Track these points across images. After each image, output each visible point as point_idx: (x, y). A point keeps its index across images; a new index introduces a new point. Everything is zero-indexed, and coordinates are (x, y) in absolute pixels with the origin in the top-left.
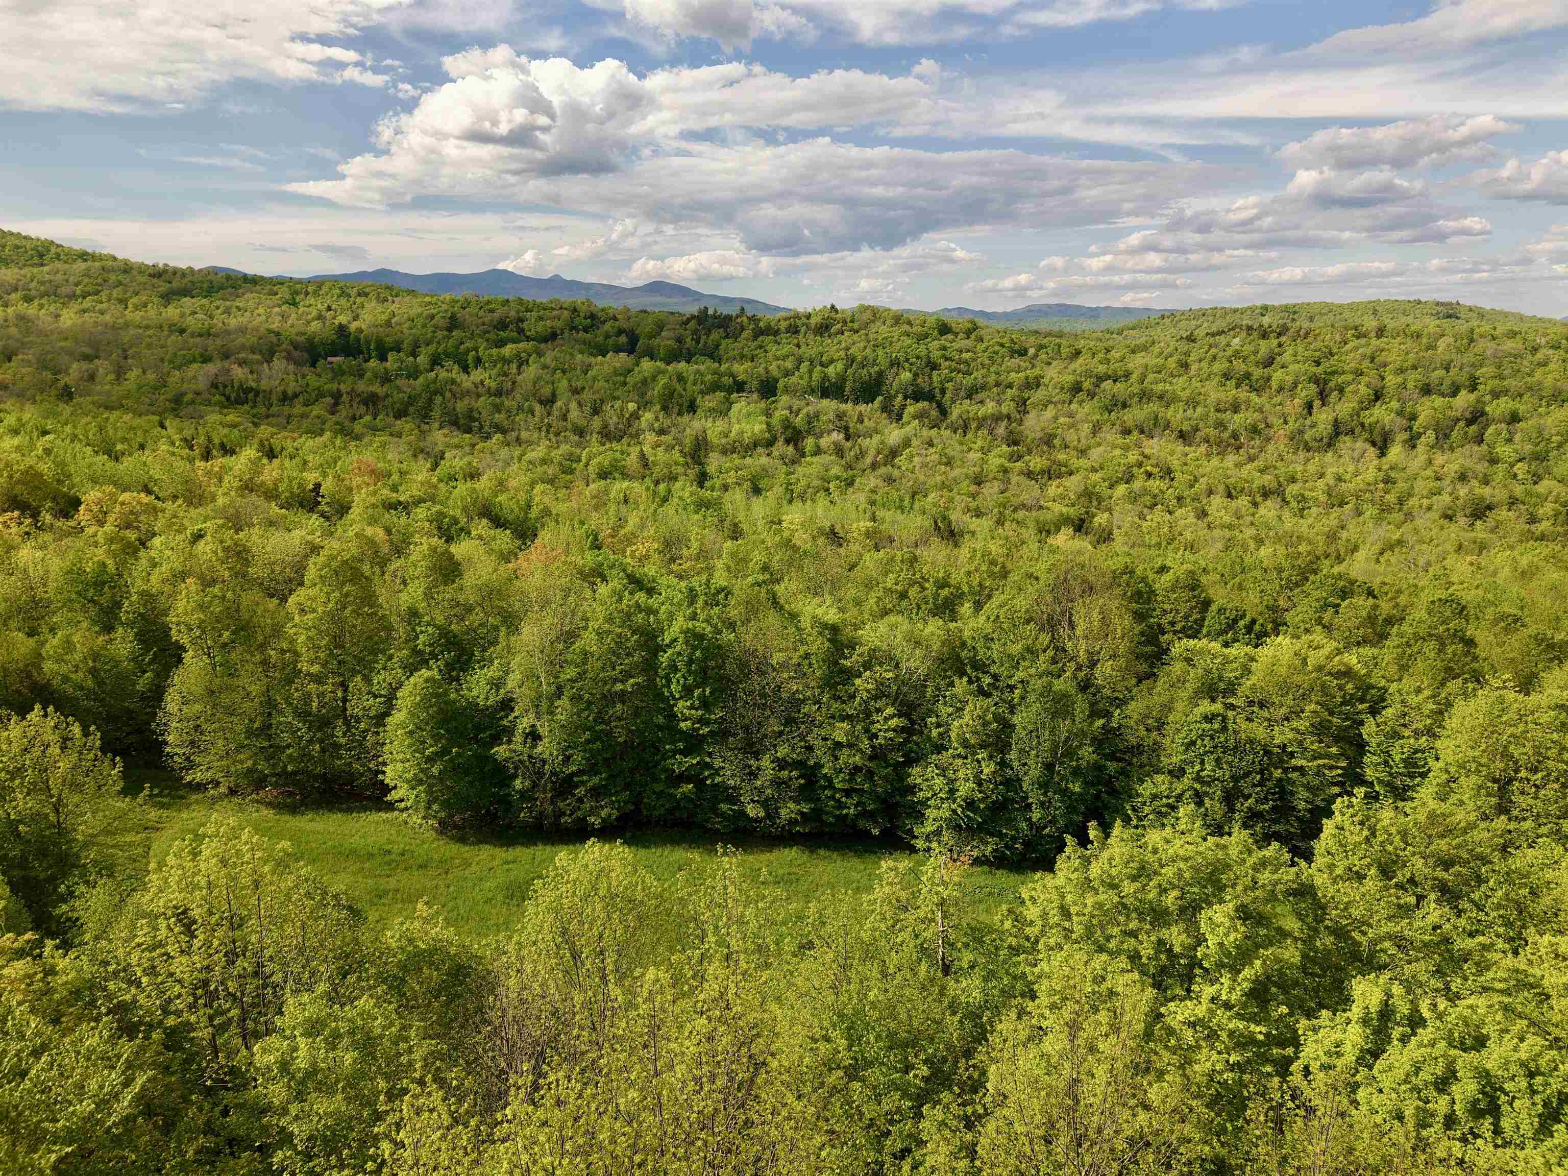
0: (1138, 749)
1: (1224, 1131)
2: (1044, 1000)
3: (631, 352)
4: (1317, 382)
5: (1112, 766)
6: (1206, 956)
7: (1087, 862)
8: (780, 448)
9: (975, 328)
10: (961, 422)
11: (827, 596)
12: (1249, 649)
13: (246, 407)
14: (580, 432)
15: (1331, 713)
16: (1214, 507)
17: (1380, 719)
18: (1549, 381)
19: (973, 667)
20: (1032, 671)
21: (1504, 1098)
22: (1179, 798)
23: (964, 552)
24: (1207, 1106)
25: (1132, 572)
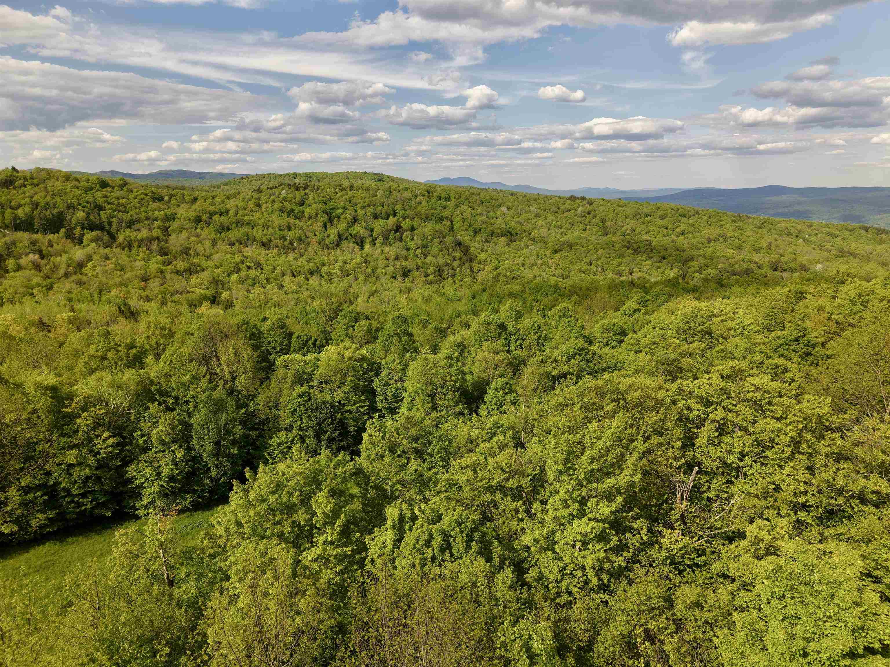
0: (267, 421)
1: (339, 607)
2: (234, 578)
4: (327, 213)
5: (254, 434)
6: (317, 521)
7: (247, 491)
9: (126, 184)
10: (126, 243)
11: (45, 368)
12: (315, 355)
15: (359, 380)
16: (287, 282)
17: (380, 378)
18: (423, 211)
19: (160, 395)
20: (198, 390)
21: (452, 539)
22: (292, 442)
23: (142, 325)
24: (330, 599)
25: (248, 323)
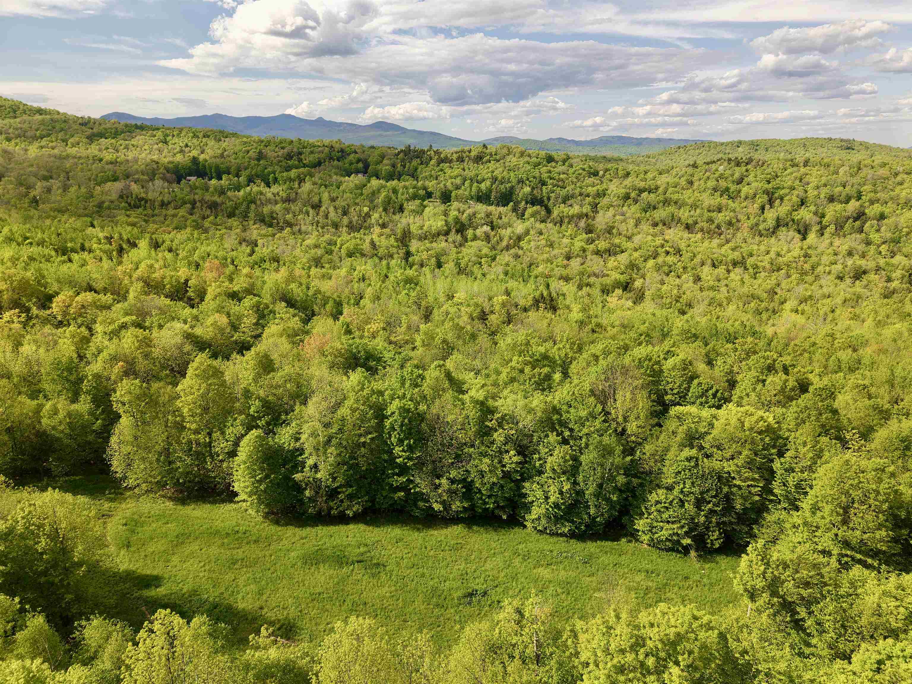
0: (649, 473)
3: (365, 172)
4: (768, 193)
5: (635, 481)
8: (452, 236)
9: (568, 158)
10: (559, 219)
12: (713, 411)
13: (140, 210)
14: (336, 226)
15: (756, 455)
16: (704, 273)
17: (783, 459)
18: (903, 194)
19: (559, 425)
20: (592, 429)
22: (671, 503)
25: (650, 359)
